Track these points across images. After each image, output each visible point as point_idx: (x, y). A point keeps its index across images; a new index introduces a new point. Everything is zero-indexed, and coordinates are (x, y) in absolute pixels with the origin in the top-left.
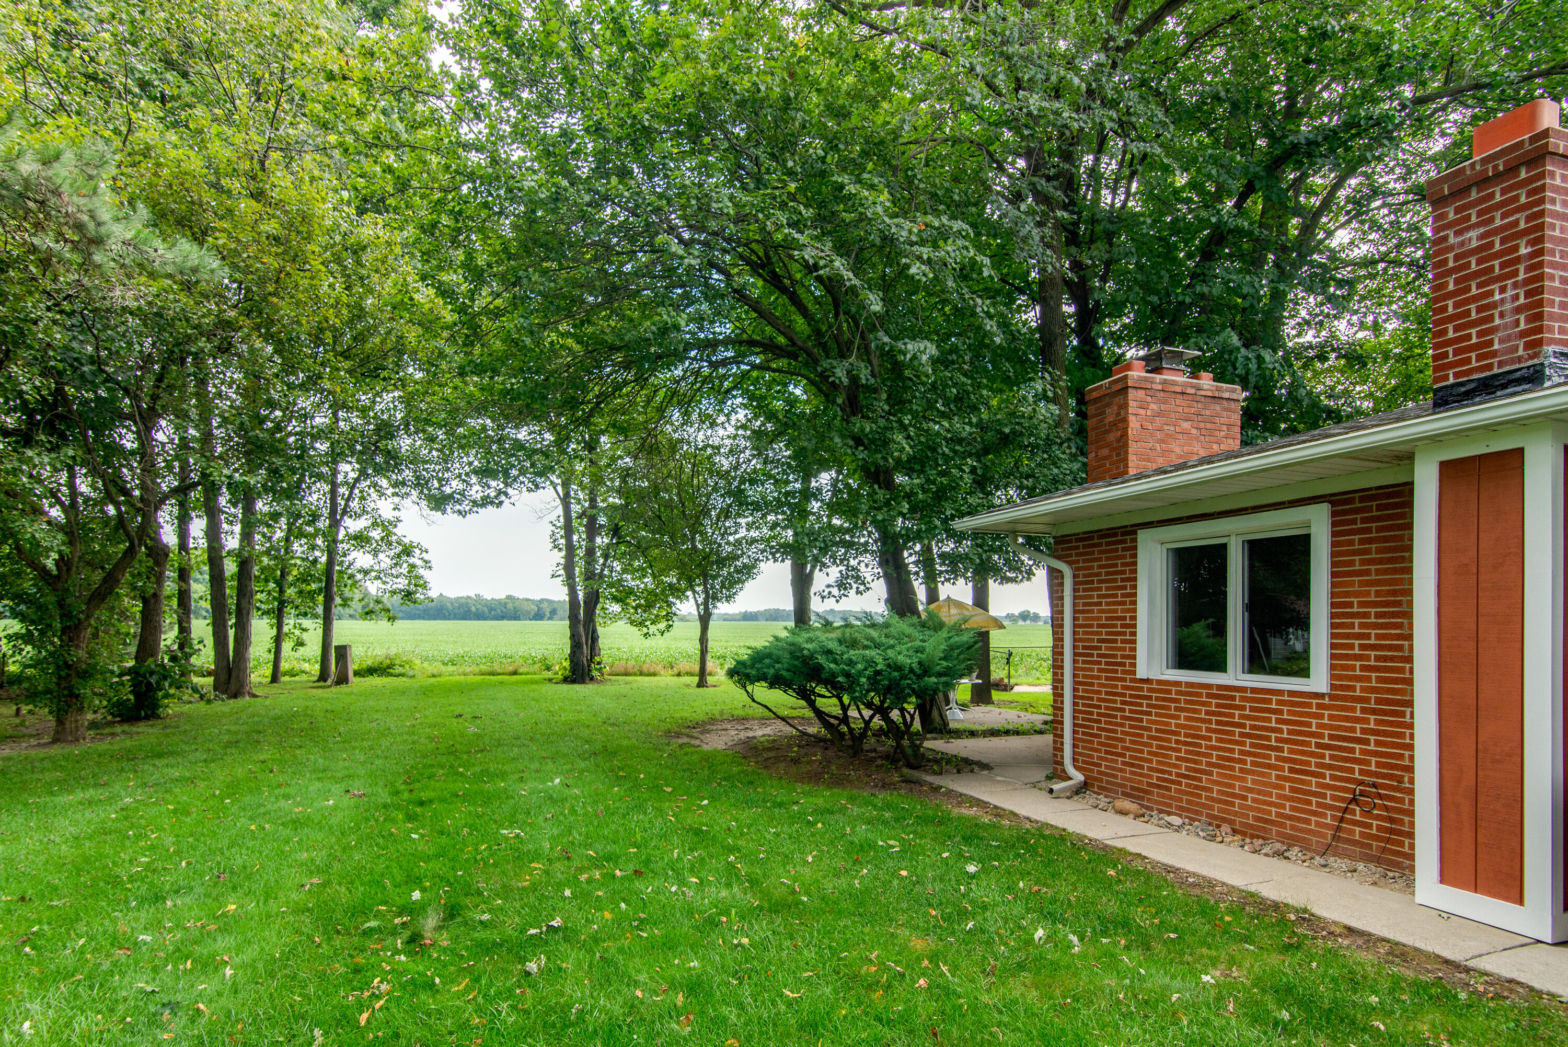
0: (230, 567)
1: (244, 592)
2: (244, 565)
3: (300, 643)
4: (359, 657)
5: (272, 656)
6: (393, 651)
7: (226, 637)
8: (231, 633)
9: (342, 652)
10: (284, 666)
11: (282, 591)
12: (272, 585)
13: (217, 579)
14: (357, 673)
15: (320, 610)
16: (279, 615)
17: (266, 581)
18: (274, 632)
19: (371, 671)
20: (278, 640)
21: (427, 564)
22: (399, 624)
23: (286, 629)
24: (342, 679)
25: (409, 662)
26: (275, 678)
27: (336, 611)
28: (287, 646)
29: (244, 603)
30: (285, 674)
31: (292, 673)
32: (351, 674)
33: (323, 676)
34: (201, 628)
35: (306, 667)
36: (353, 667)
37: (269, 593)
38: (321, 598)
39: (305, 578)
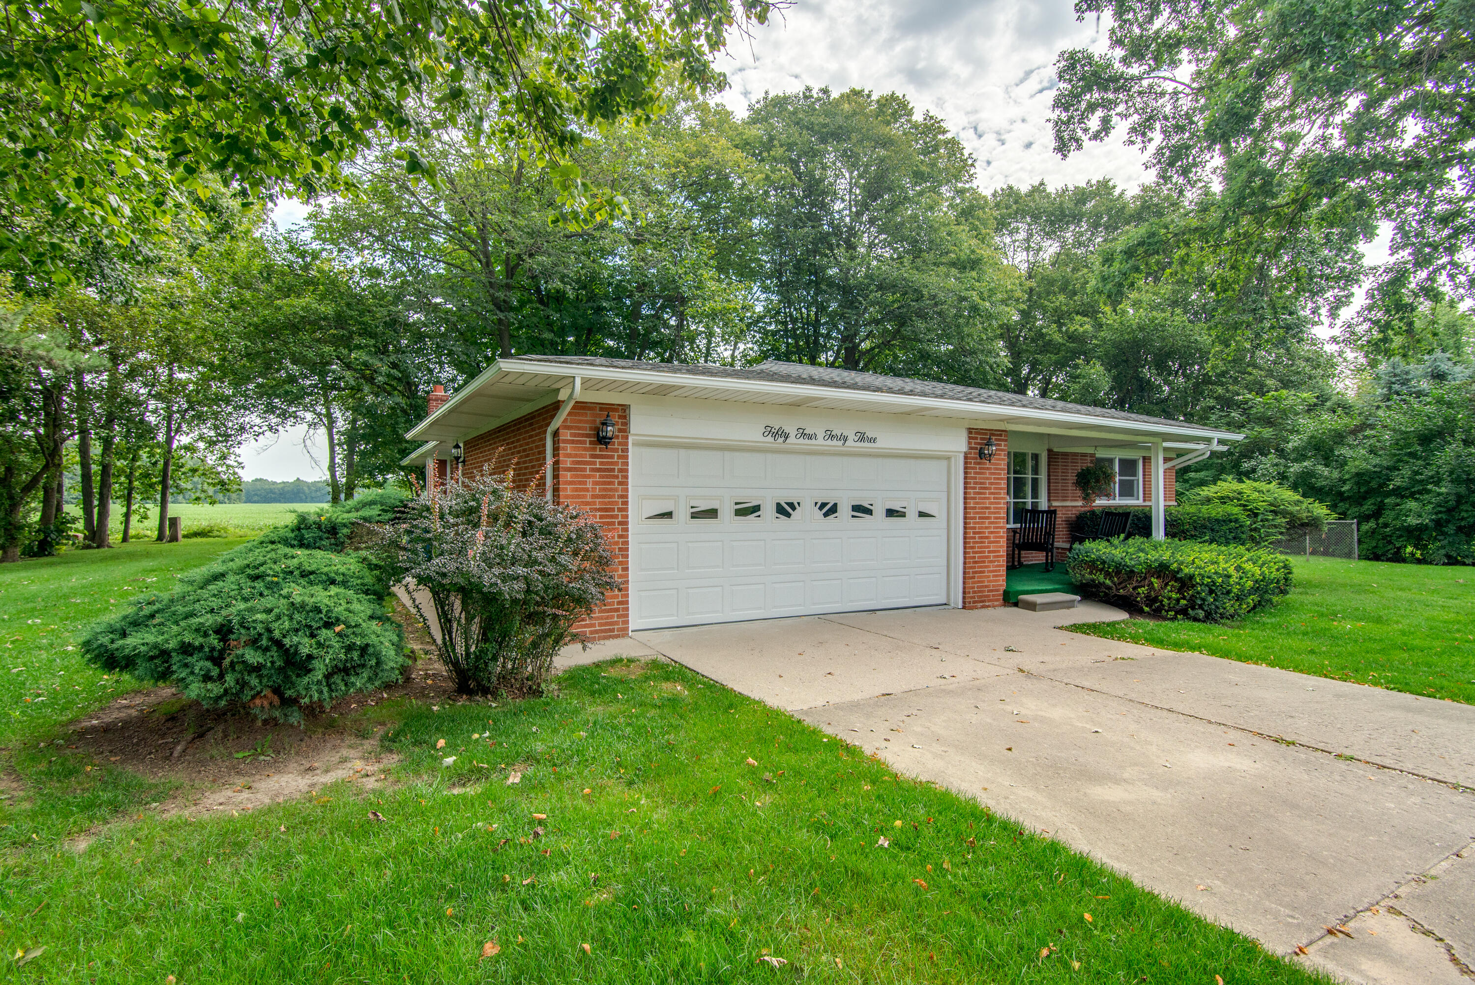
0: (95, 468)
1: (105, 485)
2: (105, 469)
3: (145, 517)
4: (184, 526)
5: (123, 527)
6: (213, 523)
7: (92, 512)
8: (96, 510)
9: (174, 522)
10: (132, 532)
11: (131, 482)
12: (123, 479)
13: (86, 477)
14: (185, 536)
15: (159, 497)
16: (128, 500)
17: (119, 476)
18: (125, 510)
19: (196, 534)
20: (127, 516)
21: (240, 465)
22: (217, 506)
23: (134, 507)
24: (174, 538)
25: (225, 529)
26: (125, 539)
27: (170, 498)
28: (134, 519)
29: (105, 491)
30: (133, 537)
31: (137, 537)
32: (180, 536)
33: (160, 538)
34: (73, 509)
35: (149, 533)
36: (181, 533)
37: (121, 484)
38: (159, 488)
39: (147, 475)
